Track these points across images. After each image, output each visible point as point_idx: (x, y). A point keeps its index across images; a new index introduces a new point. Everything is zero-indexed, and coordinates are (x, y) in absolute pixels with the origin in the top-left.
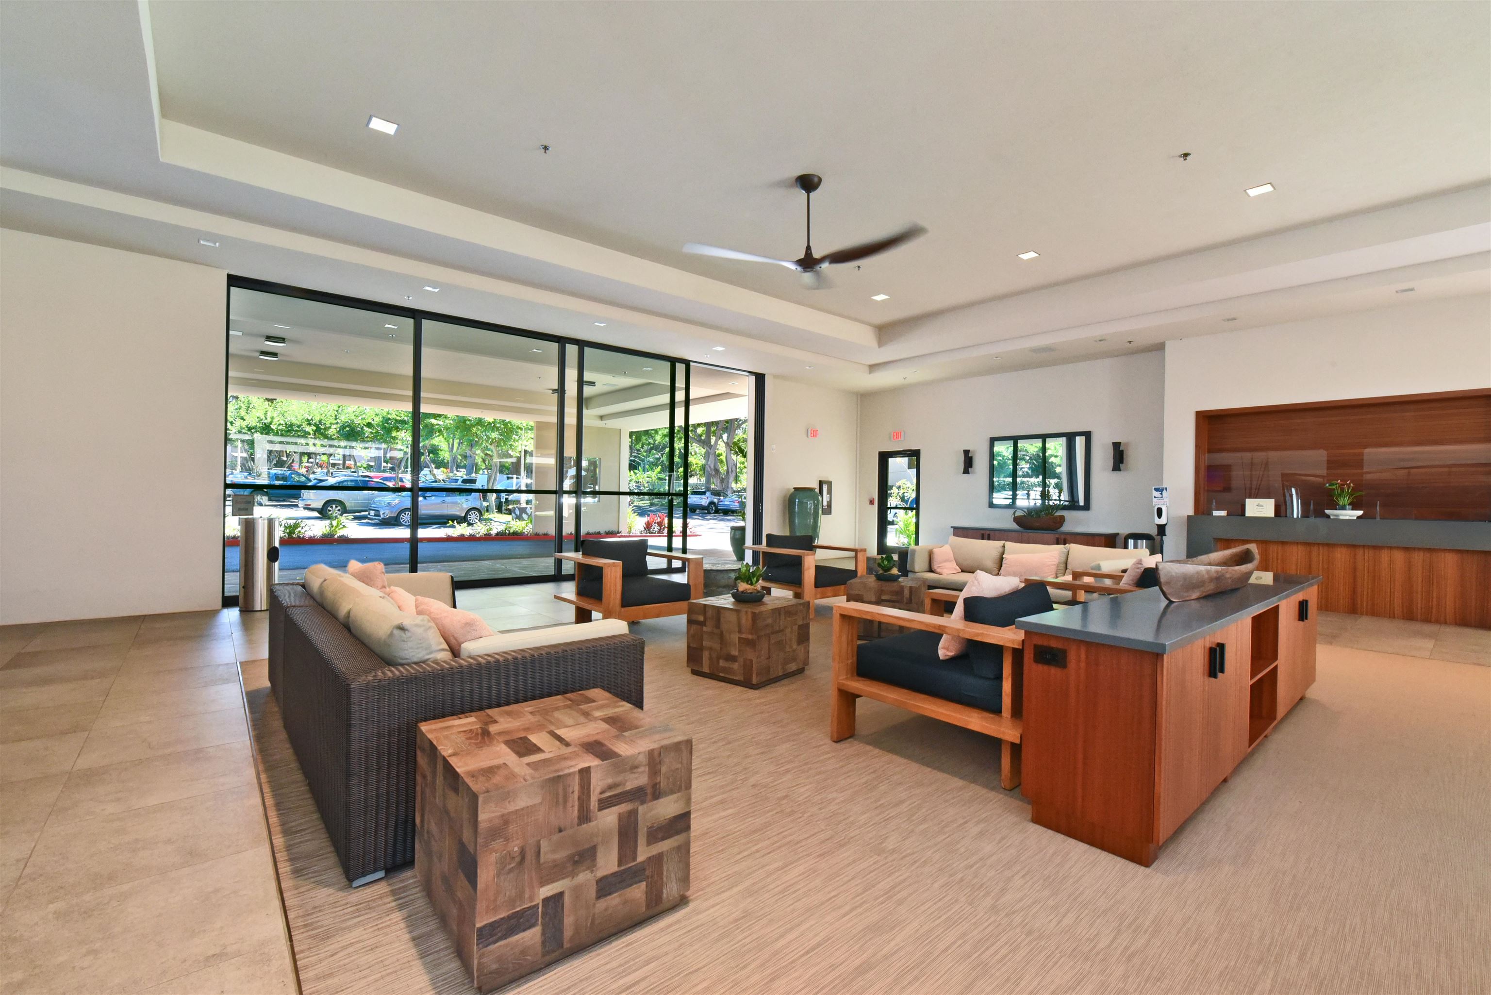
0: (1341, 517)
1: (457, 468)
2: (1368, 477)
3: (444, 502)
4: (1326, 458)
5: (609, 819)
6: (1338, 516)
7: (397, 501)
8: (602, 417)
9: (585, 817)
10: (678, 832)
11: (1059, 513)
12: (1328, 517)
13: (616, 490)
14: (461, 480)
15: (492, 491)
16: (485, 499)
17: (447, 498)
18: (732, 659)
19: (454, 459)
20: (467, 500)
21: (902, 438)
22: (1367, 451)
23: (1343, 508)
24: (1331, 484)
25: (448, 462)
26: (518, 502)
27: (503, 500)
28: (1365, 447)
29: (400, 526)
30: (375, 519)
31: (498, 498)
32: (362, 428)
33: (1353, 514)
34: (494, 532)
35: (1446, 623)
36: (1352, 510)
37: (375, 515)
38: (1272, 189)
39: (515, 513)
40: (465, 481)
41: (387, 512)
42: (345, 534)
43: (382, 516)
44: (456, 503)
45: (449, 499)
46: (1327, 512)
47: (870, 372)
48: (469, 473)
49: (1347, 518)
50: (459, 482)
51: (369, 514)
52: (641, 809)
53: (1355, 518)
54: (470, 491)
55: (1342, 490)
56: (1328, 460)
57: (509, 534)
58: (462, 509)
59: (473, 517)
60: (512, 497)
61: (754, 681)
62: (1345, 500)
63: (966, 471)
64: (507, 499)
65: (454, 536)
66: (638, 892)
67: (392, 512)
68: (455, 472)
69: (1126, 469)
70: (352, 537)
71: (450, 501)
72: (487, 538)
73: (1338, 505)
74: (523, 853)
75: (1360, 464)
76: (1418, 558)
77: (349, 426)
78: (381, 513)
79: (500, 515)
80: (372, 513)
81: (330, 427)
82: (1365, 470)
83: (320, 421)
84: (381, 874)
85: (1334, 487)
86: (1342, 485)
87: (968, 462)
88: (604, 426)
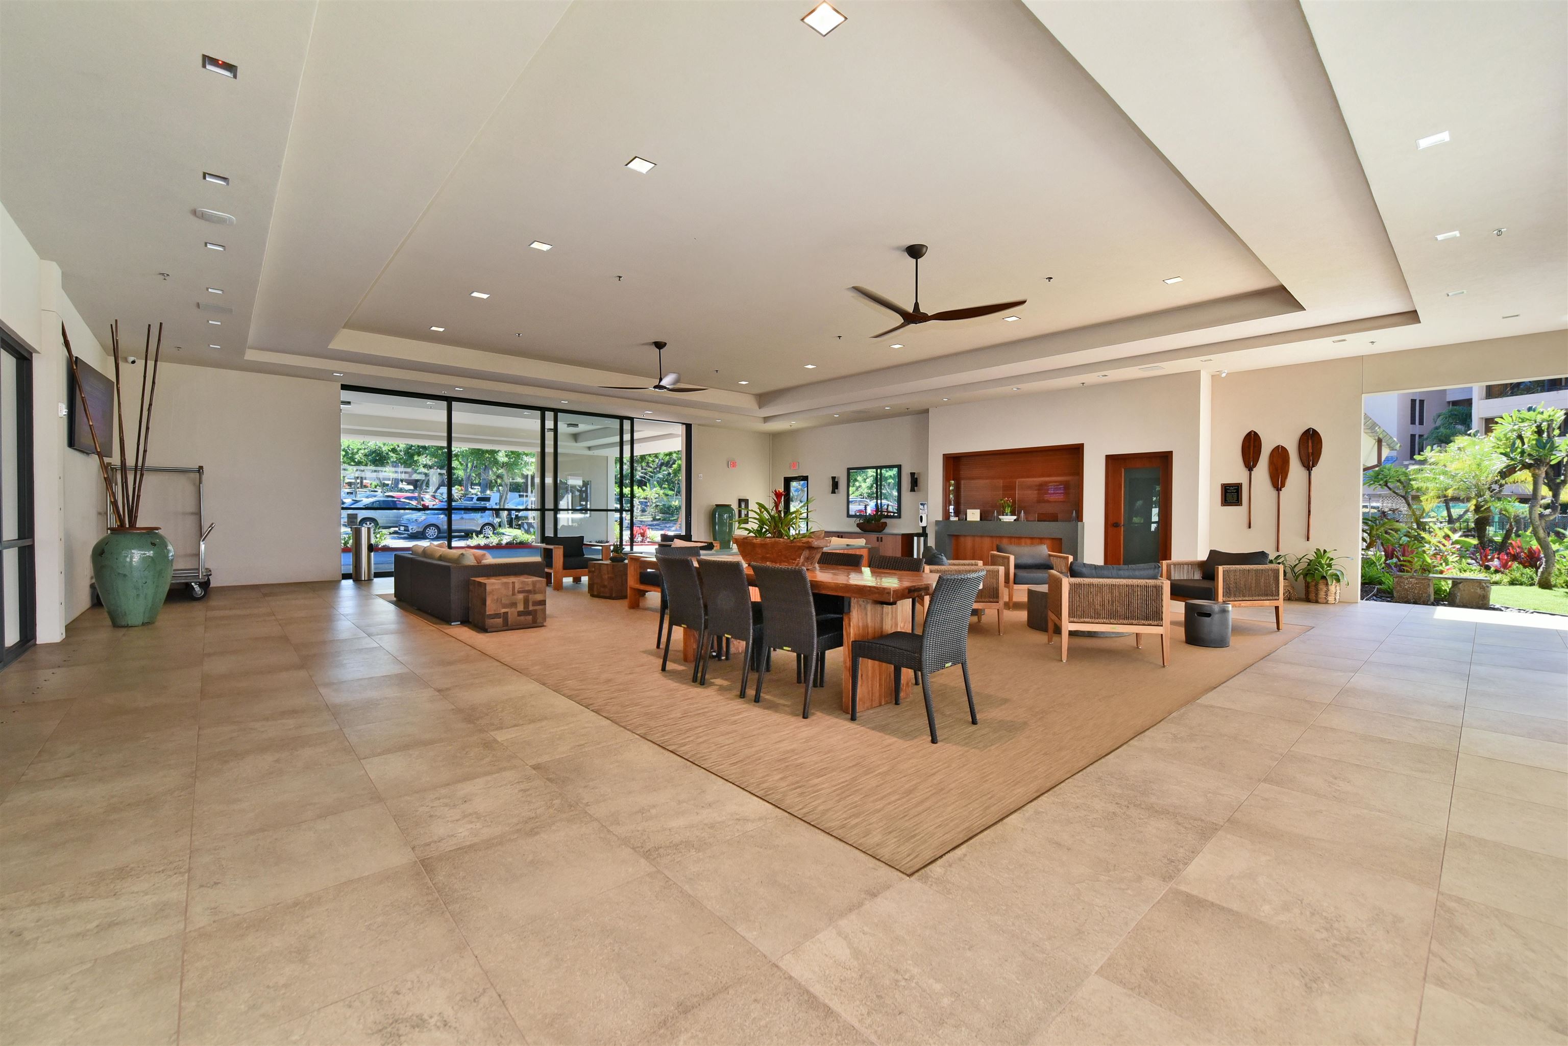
0: (1005, 520)
1: (471, 486)
3: (462, 518)
5: (521, 596)
7: (424, 517)
8: (589, 448)
9: (513, 594)
10: (542, 605)
11: (883, 520)
12: (1001, 520)
13: (605, 508)
14: (475, 497)
15: (504, 509)
16: (498, 516)
17: (465, 515)
18: (604, 586)
19: (469, 477)
20: (482, 517)
21: (797, 468)
23: (1007, 515)
25: (462, 480)
26: (526, 518)
27: (513, 517)
29: (426, 539)
30: (405, 534)
31: (509, 514)
32: (387, 454)
33: (1011, 518)
34: (504, 542)
36: (1011, 515)
37: (405, 530)
39: (524, 528)
40: (479, 499)
41: (415, 527)
42: (387, 544)
43: (411, 531)
44: (473, 519)
45: (466, 516)
46: (1000, 517)
47: (765, 422)
48: (483, 491)
49: (1008, 520)
50: (475, 500)
51: (399, 529)
52: (530, 596)
53: (1013, 520)
54: (484, 509)
55: (1007, 503)
57: (516, 543)
58: (478, 524)
59: (489, 531)
60: (521, 514)
61: (614, 595)
62: (1008, 510)
63: (833, 492)
64: (516, 516)
65: (472, 545)
66: (530, 618)
67: (419, 527)
68: (470, 490)
69: (919, 491)
70: (393, 546)
71: (467, 517)
72: (499, 546)
73: (1006, 512)
74: (497, 599)
75: (1015, 488)
77: (375, 452)
78: (410, 528)
79: (511, 530)
80: (402, 528)
81: (357, 452)
82: (1017, 492)
83: (348, 447)
84: (459, 623)
85: (1004, 501)
86: (1007, 500)
87: (835, 485)
88: (592, 454)
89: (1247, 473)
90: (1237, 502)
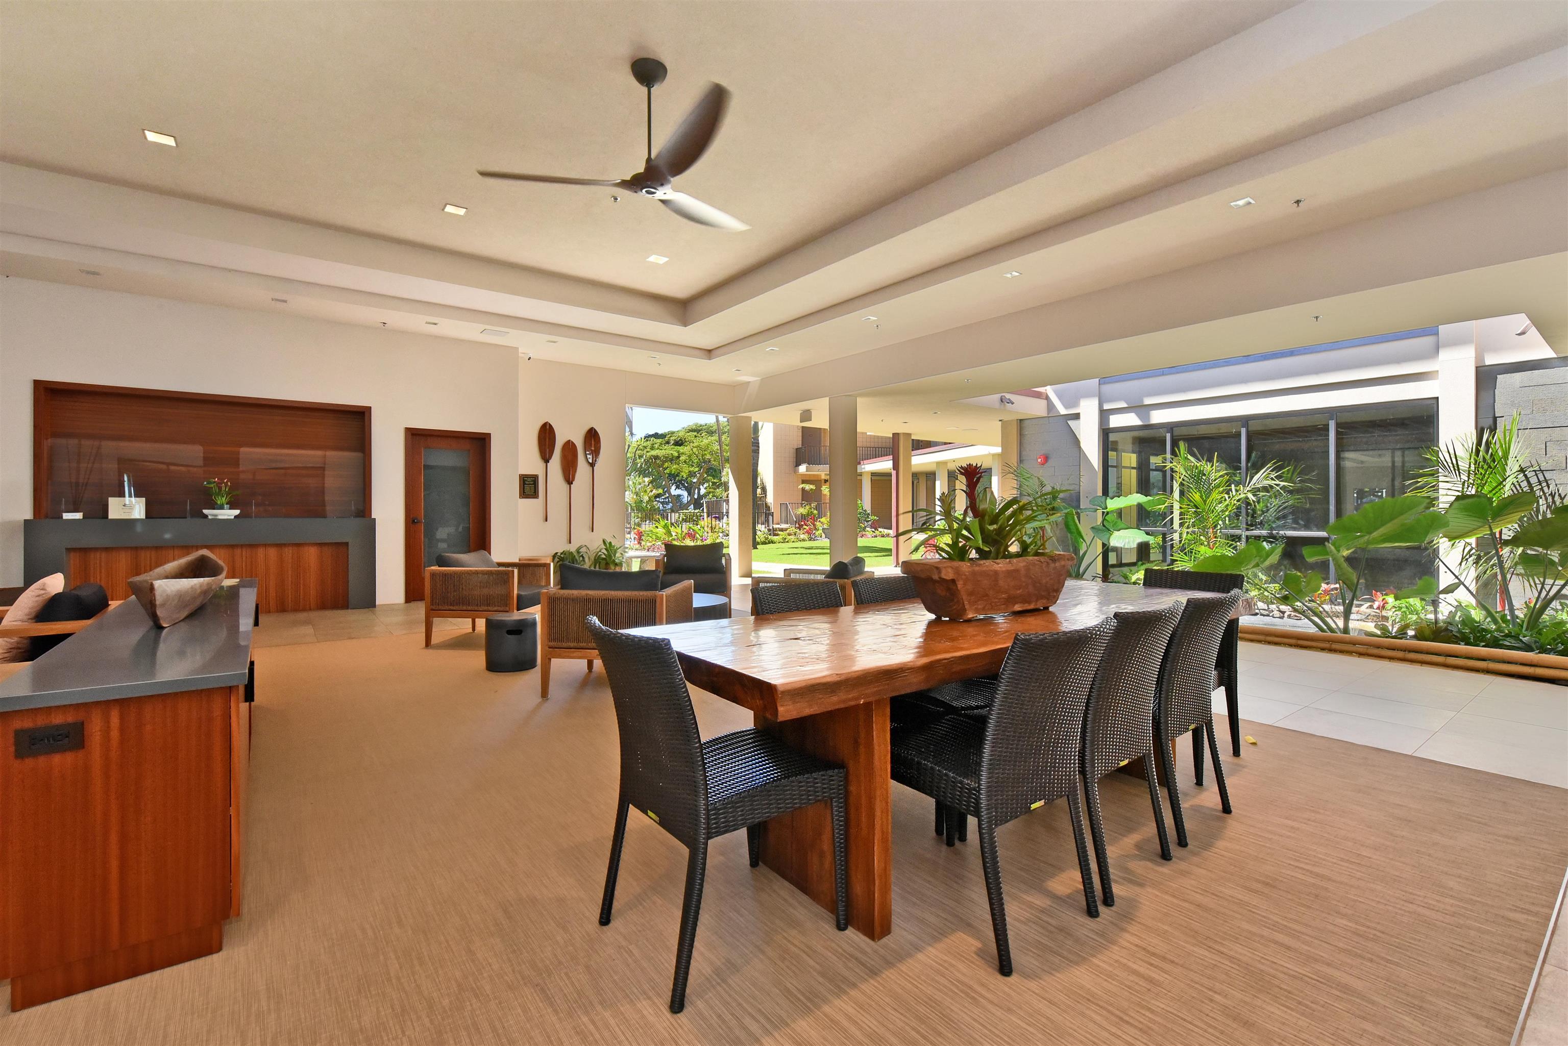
0: (220, 517)
2: (242, 476)
4: (202, 455)
6: (216, 515)
12: (206, 516)
22: (242, 450)
23: (221, 507)
24: (209, 483)
28: (241, 446)
33: (229, 514)
35: (310, 609)
36: (230, 509)
38: (175, 145)
46: (205, 511)
49: (226, 517)
53: (233, 517)
55: (220, 488)
56: (204, 457)
62: (222, 499)
73: (217, 504)
75: (236, 462)
76: (288, 552)
82: (241, 469)
85: (212, 486)
86: (219, 483)
89: (542, 464)
90: (535, 495)
